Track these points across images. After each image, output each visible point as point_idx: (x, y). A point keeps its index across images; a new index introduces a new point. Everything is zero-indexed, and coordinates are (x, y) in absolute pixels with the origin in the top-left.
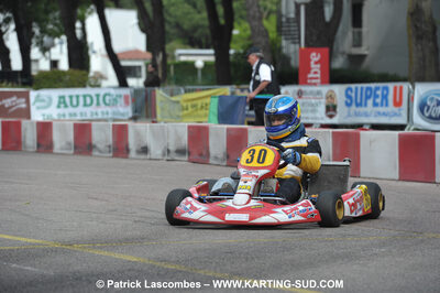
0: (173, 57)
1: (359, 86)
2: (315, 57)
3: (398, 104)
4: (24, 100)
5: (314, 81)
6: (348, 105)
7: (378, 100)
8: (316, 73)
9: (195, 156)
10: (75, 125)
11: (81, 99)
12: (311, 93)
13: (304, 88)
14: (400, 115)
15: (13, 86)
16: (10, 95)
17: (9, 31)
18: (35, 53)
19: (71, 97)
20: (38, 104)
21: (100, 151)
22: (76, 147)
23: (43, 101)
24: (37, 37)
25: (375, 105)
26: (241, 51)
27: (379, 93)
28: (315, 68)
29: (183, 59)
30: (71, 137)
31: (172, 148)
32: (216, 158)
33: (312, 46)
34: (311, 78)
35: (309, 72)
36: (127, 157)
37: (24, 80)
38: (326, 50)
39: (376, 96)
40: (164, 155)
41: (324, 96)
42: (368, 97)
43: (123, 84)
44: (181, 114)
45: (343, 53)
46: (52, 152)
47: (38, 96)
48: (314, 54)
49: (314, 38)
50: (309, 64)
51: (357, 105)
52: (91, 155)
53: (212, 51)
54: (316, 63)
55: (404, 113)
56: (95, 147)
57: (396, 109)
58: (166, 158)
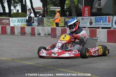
0: (50, 9)
1: (99, 17)
2: (86, 9)
3: (109, 22)
4: (8, 20)
5: (86, 16)
6: (96, 22)
7: (104, 21)
8: (87, 13)
9: (53, 36)
10: (21, 27)
11: (24, 20)
12: (86, 19)
13: (83, 17)
14: (110, 25)
15: (5, 17)
16: (4, 19)
17: (5, 2)
18: (12, 8)
19: (21, 20)
20: (12, 22)
21: (28, 34)
22: (21, 33)
23: (14, 21)
24: (13, 4)
25: (103, 22)
26: (68, 7)
27: (104, 19)
28: (87, 12)
29: (52, 9)
30: (20, 31)
31: (47, 34)
32: (58, 36)
33: (86, 6)
34: (85, 15)
35: (85, 13)
36: (35, 36)
37: (9, 15)
38: (89, 7)
39: (103, 20)
40: (44, 35)
41: (89, 20)
42: (101, 20)
43: (36, 16)
44: (51, 24)
45: (96, 8)
46: (14, 35)
47: (12, 19)
48: (86, 8)
49: (87, 4)
50: (85, 11)
51: (98, 22)
52: (25, 35)
53: (60, 8)
54: (87, 11)
55: (111, 24)
56: (26, 33)
57: (109, 23)
58: (45, 36)
